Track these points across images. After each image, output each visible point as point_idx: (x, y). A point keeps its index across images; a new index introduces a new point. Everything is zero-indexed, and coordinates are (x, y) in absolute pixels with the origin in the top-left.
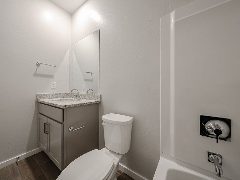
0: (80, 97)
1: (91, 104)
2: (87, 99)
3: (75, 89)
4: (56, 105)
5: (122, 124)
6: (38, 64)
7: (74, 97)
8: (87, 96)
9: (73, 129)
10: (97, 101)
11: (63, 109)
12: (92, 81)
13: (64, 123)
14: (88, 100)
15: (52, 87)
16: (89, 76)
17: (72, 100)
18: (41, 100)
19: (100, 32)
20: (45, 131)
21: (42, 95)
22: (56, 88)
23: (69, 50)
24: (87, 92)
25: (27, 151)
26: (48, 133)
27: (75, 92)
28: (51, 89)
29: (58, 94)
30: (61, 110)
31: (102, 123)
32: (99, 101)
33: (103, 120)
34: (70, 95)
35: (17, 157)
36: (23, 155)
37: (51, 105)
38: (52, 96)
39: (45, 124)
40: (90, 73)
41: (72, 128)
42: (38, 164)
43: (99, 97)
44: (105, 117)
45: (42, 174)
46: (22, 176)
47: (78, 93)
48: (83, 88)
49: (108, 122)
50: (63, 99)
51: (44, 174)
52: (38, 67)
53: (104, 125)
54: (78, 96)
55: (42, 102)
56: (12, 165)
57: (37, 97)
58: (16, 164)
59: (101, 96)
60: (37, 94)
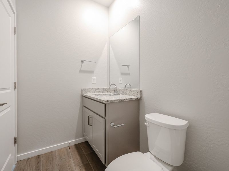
0: (118, 92)
1: (131, 100)
2: (125, 95)
3: (113, 84)
4: (99, 99)
5: (173, 129)
6: (82, 61)
7: (111, 92)
8: (125, 91)
9: (114, 126)
10: (137, 97)
11: (105, 104)
12: (128, 74)
13: (106, 118)
14: (127, 96)
15: (93, 83)
16: (126, 70)
17: (110, 95)
18: (84, 94)
19: (140, 18)
20: (89, 123)
21: (85, 89)
22: (95, 83)
23: (106, 45)
24: (125, 87)
25: (76, 139)
26: (91, 126)
27: (113, 87)
28: (92, 84)
29: (97, 89)
30: (103, 105)
31: (145, 123)
32: (140, 97)
33: (146, 120)
34: (107, 90)
35: (69, 142)
36: (73, 141)
37: (94, 99)
38: (92, 91)
39: (89, 117)
40: (127, 66)
41: (113, 124)
42: (84, 152)
43: (139, 93)
44: (148, 116)
45: (87, 162)
46: (73, 159)
47: (116, 88)
48: (120, 83)
49: (152, 123)
50: (101, 93)
51: (89, 163)
52: (83, 64)
53: (147, 126)
54: (116, 91)
55: (86, 96)
56: (66, 147)
57: (82, 91)
58: (68, 147)
59: (141, 91)
60: (82, 89)
